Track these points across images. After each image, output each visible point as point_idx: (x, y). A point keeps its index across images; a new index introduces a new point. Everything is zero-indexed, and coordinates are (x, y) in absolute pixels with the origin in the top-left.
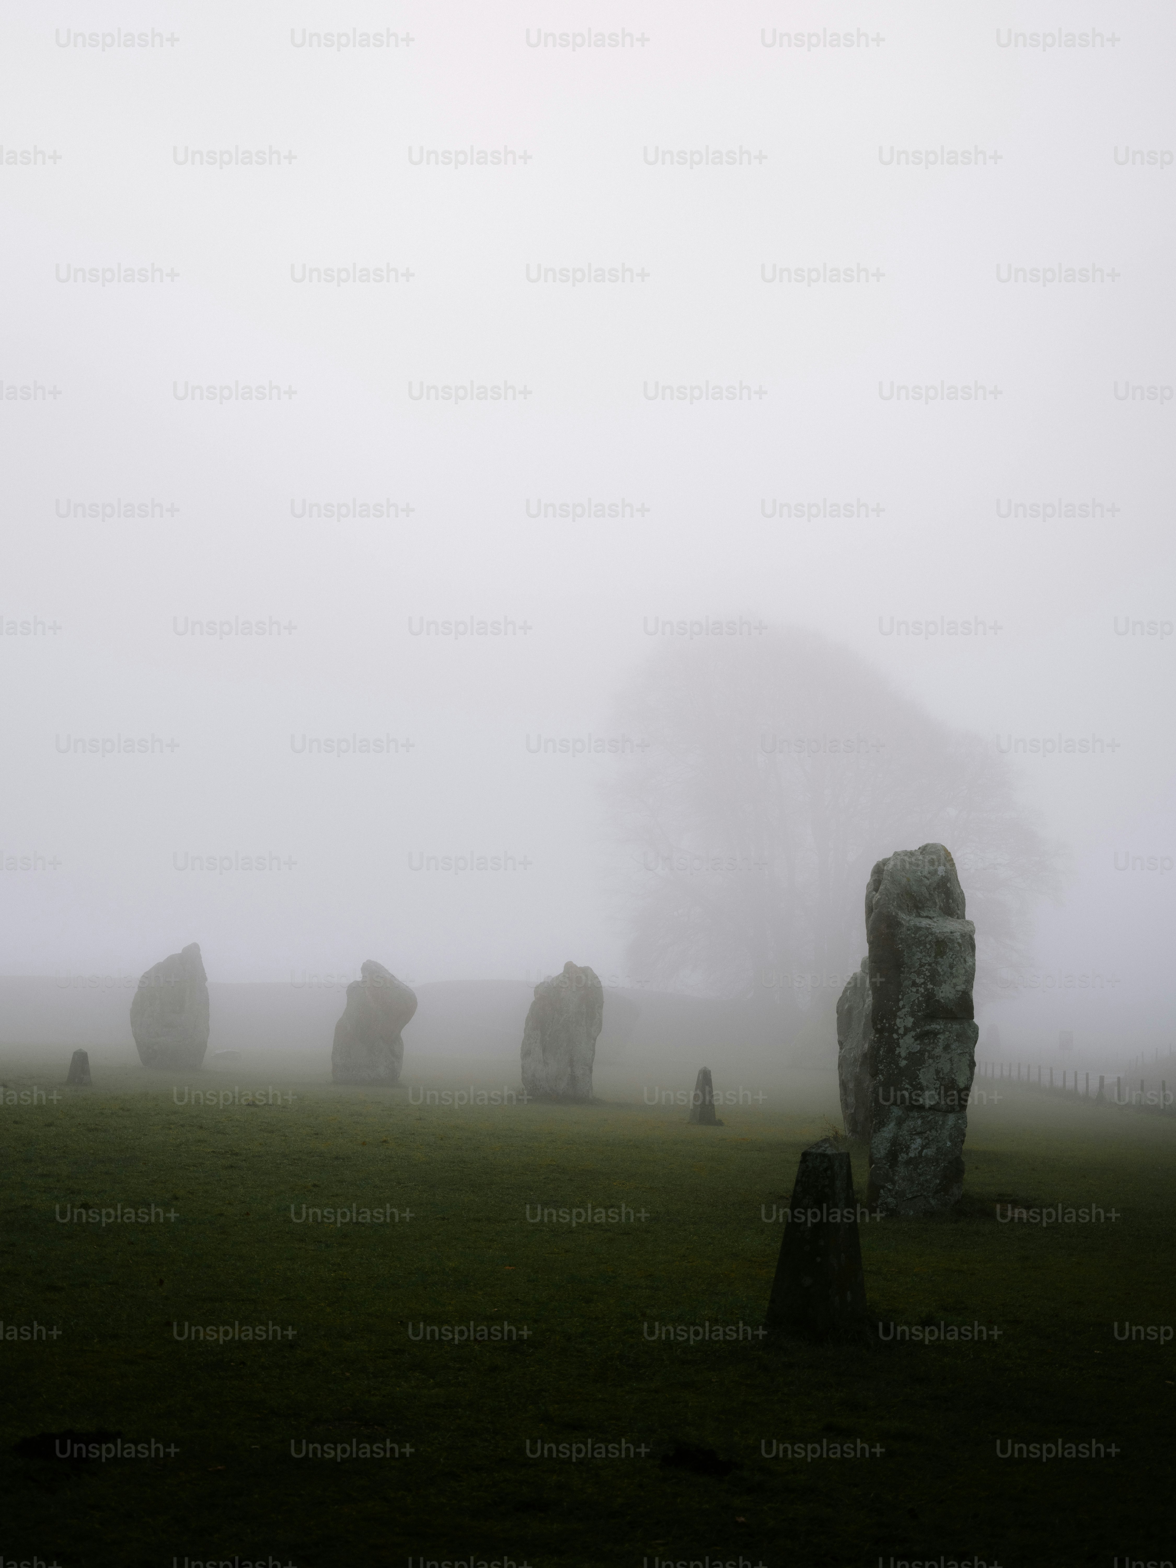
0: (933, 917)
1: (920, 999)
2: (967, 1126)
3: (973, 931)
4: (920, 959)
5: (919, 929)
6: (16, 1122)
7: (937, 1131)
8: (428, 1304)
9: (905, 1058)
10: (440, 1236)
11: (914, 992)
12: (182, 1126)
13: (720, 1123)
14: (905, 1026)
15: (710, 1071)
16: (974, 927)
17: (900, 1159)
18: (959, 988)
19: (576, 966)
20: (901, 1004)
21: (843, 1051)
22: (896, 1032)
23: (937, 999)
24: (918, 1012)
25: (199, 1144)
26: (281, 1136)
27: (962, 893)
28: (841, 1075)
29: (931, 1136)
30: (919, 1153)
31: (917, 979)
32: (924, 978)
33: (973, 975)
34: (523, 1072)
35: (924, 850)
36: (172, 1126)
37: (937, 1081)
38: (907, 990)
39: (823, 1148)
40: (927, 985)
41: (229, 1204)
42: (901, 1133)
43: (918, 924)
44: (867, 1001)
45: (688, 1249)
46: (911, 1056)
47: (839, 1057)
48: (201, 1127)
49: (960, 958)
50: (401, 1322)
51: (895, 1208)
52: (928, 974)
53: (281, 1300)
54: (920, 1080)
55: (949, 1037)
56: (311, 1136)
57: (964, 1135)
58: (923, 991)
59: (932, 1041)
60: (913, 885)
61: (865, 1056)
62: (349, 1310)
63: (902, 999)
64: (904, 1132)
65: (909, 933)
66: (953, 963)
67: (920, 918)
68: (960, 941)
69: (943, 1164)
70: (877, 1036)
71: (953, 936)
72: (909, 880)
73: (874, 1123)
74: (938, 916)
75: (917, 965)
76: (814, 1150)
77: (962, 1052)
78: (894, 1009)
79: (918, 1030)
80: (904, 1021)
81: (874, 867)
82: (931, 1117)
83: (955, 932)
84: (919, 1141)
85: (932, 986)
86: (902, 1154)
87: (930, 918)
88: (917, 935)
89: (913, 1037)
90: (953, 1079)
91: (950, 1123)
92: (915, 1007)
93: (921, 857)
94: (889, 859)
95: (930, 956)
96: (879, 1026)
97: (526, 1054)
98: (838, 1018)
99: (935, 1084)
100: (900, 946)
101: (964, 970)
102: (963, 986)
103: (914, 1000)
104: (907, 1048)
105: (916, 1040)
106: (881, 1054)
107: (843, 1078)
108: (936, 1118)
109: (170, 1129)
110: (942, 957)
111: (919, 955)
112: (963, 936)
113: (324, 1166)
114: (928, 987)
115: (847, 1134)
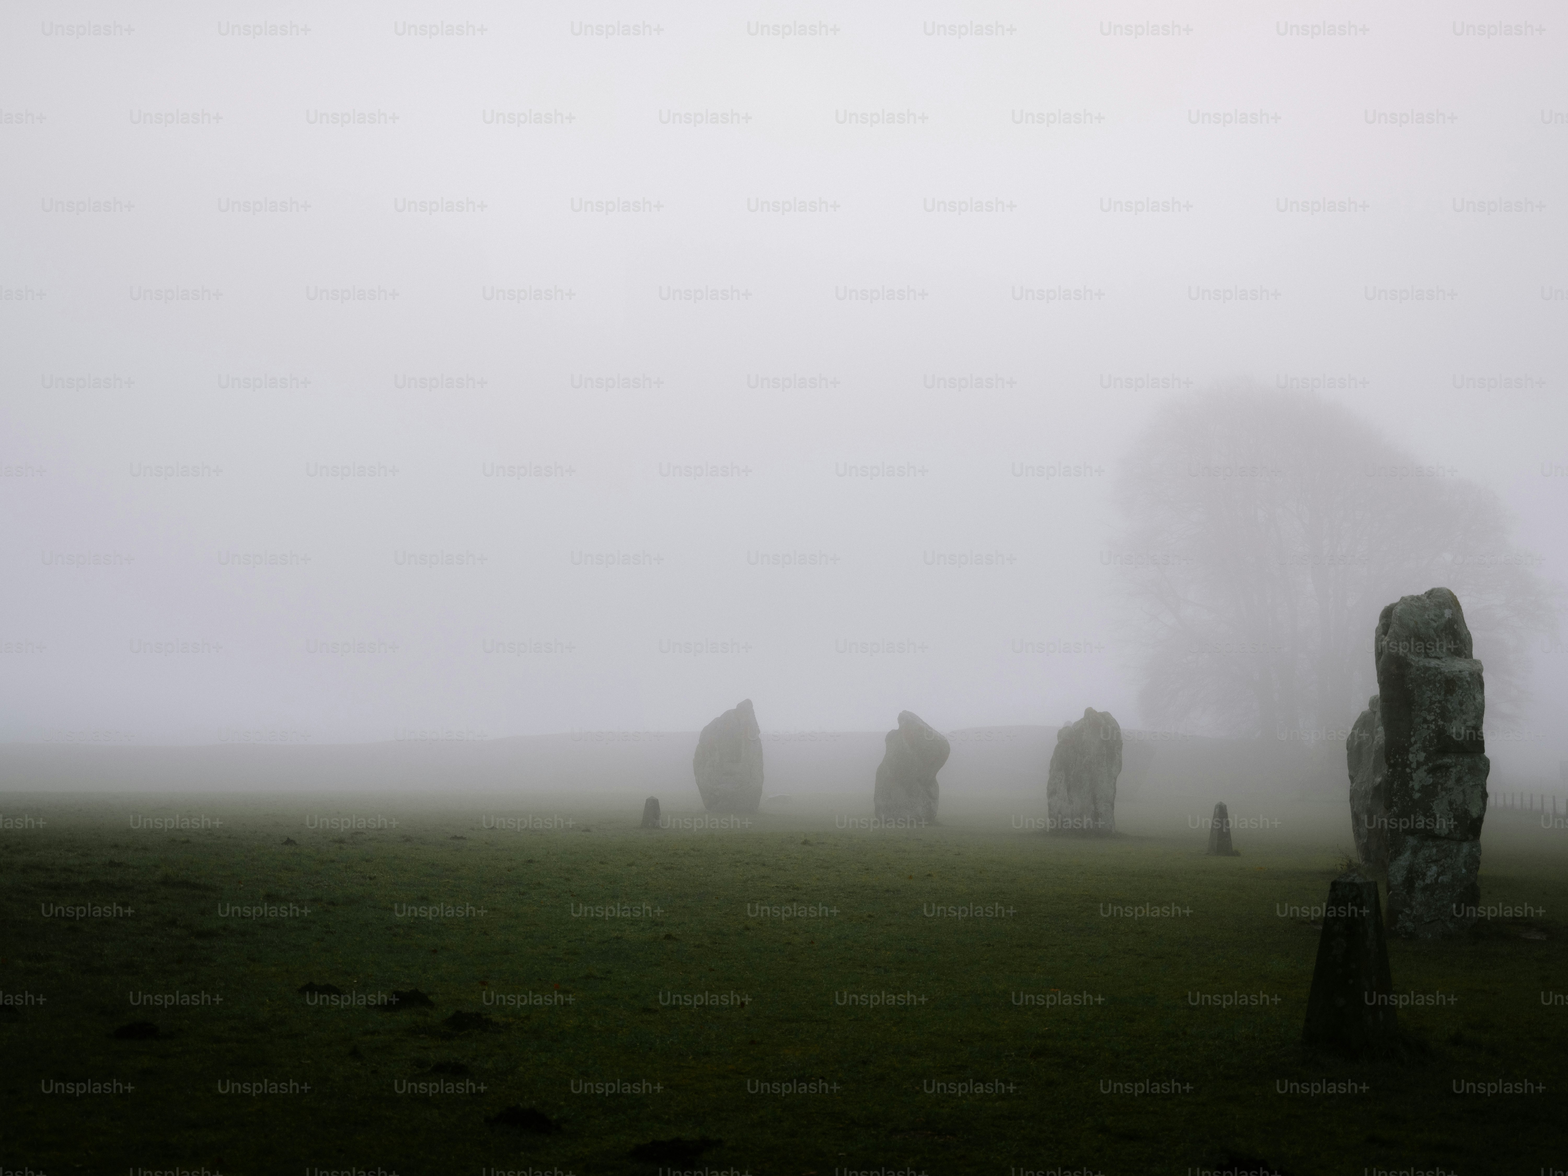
0: (1442, 658)
1: (1432, 735)
2: (1481, 853)
3: (1481, 670)
4: (1430, 698)
5: (1429, 669)
6: (602, 863)
7: (1452, 859)
8: (983, 1024)
9: (1419, 791)
10: (988, 961)
11: (1425, 729)
12: (747, 864)
13: (1237, 854)
14: (1417, 761)
15: (1225, 806)
16: (1482, 666)
17: (1417, 885)
18: (1469, 724)
19: (1095, 712)
20: (1413, 740)
21: (1354, 785)
22: (1409, 766)
23: (1448, 734)
24: (1430, 747)
25: (763, 879)
26: (836, 871)
27: (1469, 633)
28: (1352, 807)
29: (1446, 864)
30: (1435, 879)
31: (1428, 716)
32: (1434, 715)
33: (1483, 711)
34: (1050, 809)
35: (1430, 594)
36: (739, 864)
37: (1451, 812)
38: (1419, 727)
39: (1352, 878)
40: (1438, 722)
41: (795, 933)
42: (1416, 861)
43: (1427, 664)
44: (1376, 737)
45: (1218, 971)
46: (1424, 789)
47: (1351, 790)
48: (764, 865)
49: (1469, 695)
50: (961, 1040)
51: (1413, 931)
52: (1438, 711)
53: (850, 1020)
54: (1434, 811)
55: (1461, 770)
56: (862, 872)
57: (1479, 862)
58: (1434, 727)
59: (1444, 774)
60: (1421, 627)
61: (1377, 789)
62: (913, 1030)
63: (1414, 735)
64: (1419, 861)
65: (1418, 673)
66: (1463, 701)
67: (1429, 659)
68: (1469, 679)
69: (1459, 890)
70: (1391, 770)
71: (1462, 674)
72: (1416, 623)
73: (1390, 852)
74: (1446, 657)
75: (1427, 703)
76: (1342, 880)
77: (1474, 784)
78: (1406, 745)
79: (1430, 764)
80: (1417, 756)
81: (1382, 612)
82: (1446, 846)
83: (1465, 671)
84: (1434, 868)
85: (1442, 723)
86: (1419, 881)
87: (1439, 658)
88: (1427, 675)
89: (1425, 771)
90: (1466, 810)
91: (1464, 851)
92: (1427, 743)
93: (1428, 601)
94: (1396, 604)
95: (1440, 694)
96: (1392, 762)
97: (1052, 793)
98: (1348, 755)
99: (1448, 815)
100: (1410, 685)
101: (1473, 706)
102: (1473, 721)
103: (1426, 736)
104: (1420, 781)
105: (1428, 773)
106: (1395, 787)
107: (1355, 810)
108: (1451, 846)
109: (737, 867)
110: (1452, 695)
111: (1429, 694)
112: (1471, 674)
113: (876, 898)
114: (1439, 723)
115: (1361, 863)
